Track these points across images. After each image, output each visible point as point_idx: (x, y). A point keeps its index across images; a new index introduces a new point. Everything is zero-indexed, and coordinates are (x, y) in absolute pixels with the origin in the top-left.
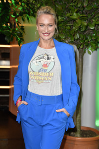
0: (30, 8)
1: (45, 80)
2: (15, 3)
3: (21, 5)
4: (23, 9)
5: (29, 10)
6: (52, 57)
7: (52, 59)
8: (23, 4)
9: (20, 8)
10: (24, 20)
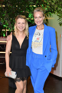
0: (52, 8)
1: (38, 46)
2: (43, 6)
3: (47, 7)
4: (48, 9)
5: (51, 10)
6: (42, 34)
7: (41, 35)
8: (48, 6)
9: (46, 9)
10: (48, 15)
